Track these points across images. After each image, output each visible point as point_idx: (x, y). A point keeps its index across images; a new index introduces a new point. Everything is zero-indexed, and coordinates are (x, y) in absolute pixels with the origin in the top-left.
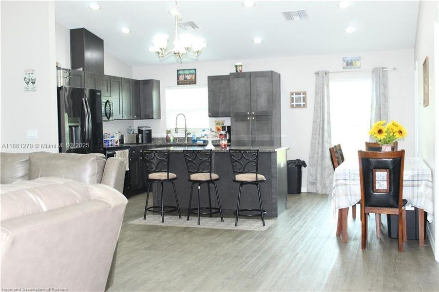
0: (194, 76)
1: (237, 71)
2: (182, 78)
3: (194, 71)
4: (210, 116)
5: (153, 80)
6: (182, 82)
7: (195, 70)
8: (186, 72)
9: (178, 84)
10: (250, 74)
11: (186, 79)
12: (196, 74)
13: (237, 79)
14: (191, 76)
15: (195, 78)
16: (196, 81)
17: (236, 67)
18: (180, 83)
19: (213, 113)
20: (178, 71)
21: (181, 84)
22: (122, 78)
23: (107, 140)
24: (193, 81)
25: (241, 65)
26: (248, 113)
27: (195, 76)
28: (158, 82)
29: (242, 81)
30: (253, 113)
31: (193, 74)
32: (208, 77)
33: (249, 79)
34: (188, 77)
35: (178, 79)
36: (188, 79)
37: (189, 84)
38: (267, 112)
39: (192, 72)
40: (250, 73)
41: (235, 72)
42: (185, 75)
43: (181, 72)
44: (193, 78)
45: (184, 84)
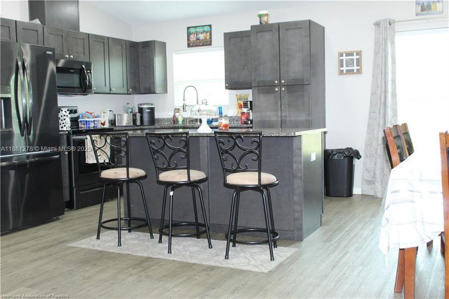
0: (208, 34)
1: (261, 23)
2: (193, 38)
3: (208, 27)
4: (227, 88)
5: (154, 41)
6: (194, 43)
7: (210, 26)
8: (198, 30)
9: (189, 46)
11: (198, 39)
12: (211, 32)
13: (259, 34)
14: (205, 34)
15: (211, 38)
16: (211, 42)
17: (260, 16)
18: (191, 45)
19: (232, 84)
20: (188, 28)
21: (192, 46)
22: (108, 38)
23: (86, 121)
24: (207, 42)
25: (267, 15)
26: (276, 82)
27: (211, 35)
28: (164, 45)
29: (268, 36)
30: (283, 81)
31: (208, 32)
32: (225, 34)
33: (277, 32)
34: (201, 36)
35: (188, 40)
36: (201, 38)
37: (203, 45)
38: (302, 80)
39: (206, 29)
40: (279, 24)
41: (259, 24)
42: (197, 33)
43: (192, 30)
44: (208, 38)
45: (196, 46)
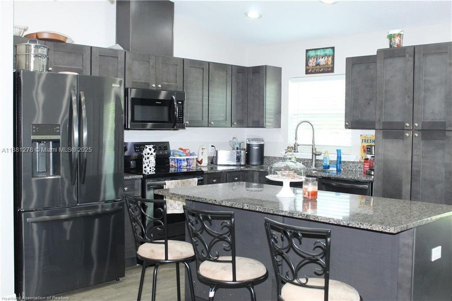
0: (330, 59)
1: (391, 46)
2: (312, 63)
3: (331, 50)
4: (347, 127)
5: (266, 66)
6: (313, 69)
7: (333, 48)
8: (319, 53)
9: (307, 72)
10: (415, 50)
11: (318, 65)
12: (333, 56)
13: (389, 61)
14: (326, 59)
15: (333, 63)
16: (333, 68)
17: (391, 37)
18: (310, 71)
19: (354, 123)
20: (307, 51)
21: (311, 73)
22: (209, 63)
24: (328, 68)
25: (400, 35)
26: (408, 125)
27: (333, 59)
28: (279, 70)
29: (399, 63)
30: (417, 125)
31: (329, 56)
32: (348, 59)
33: (412, 58)
34: (322, 61)
35: (307, 65)
36: (321, 64)
37: (323, 72)
38: (443, 124)
39: (329, 52)
40: (414, 47)
41: (388, 47)
42: (317, 57)
43: (311, 53)
44: (330, 63)
45: (316, 72)
